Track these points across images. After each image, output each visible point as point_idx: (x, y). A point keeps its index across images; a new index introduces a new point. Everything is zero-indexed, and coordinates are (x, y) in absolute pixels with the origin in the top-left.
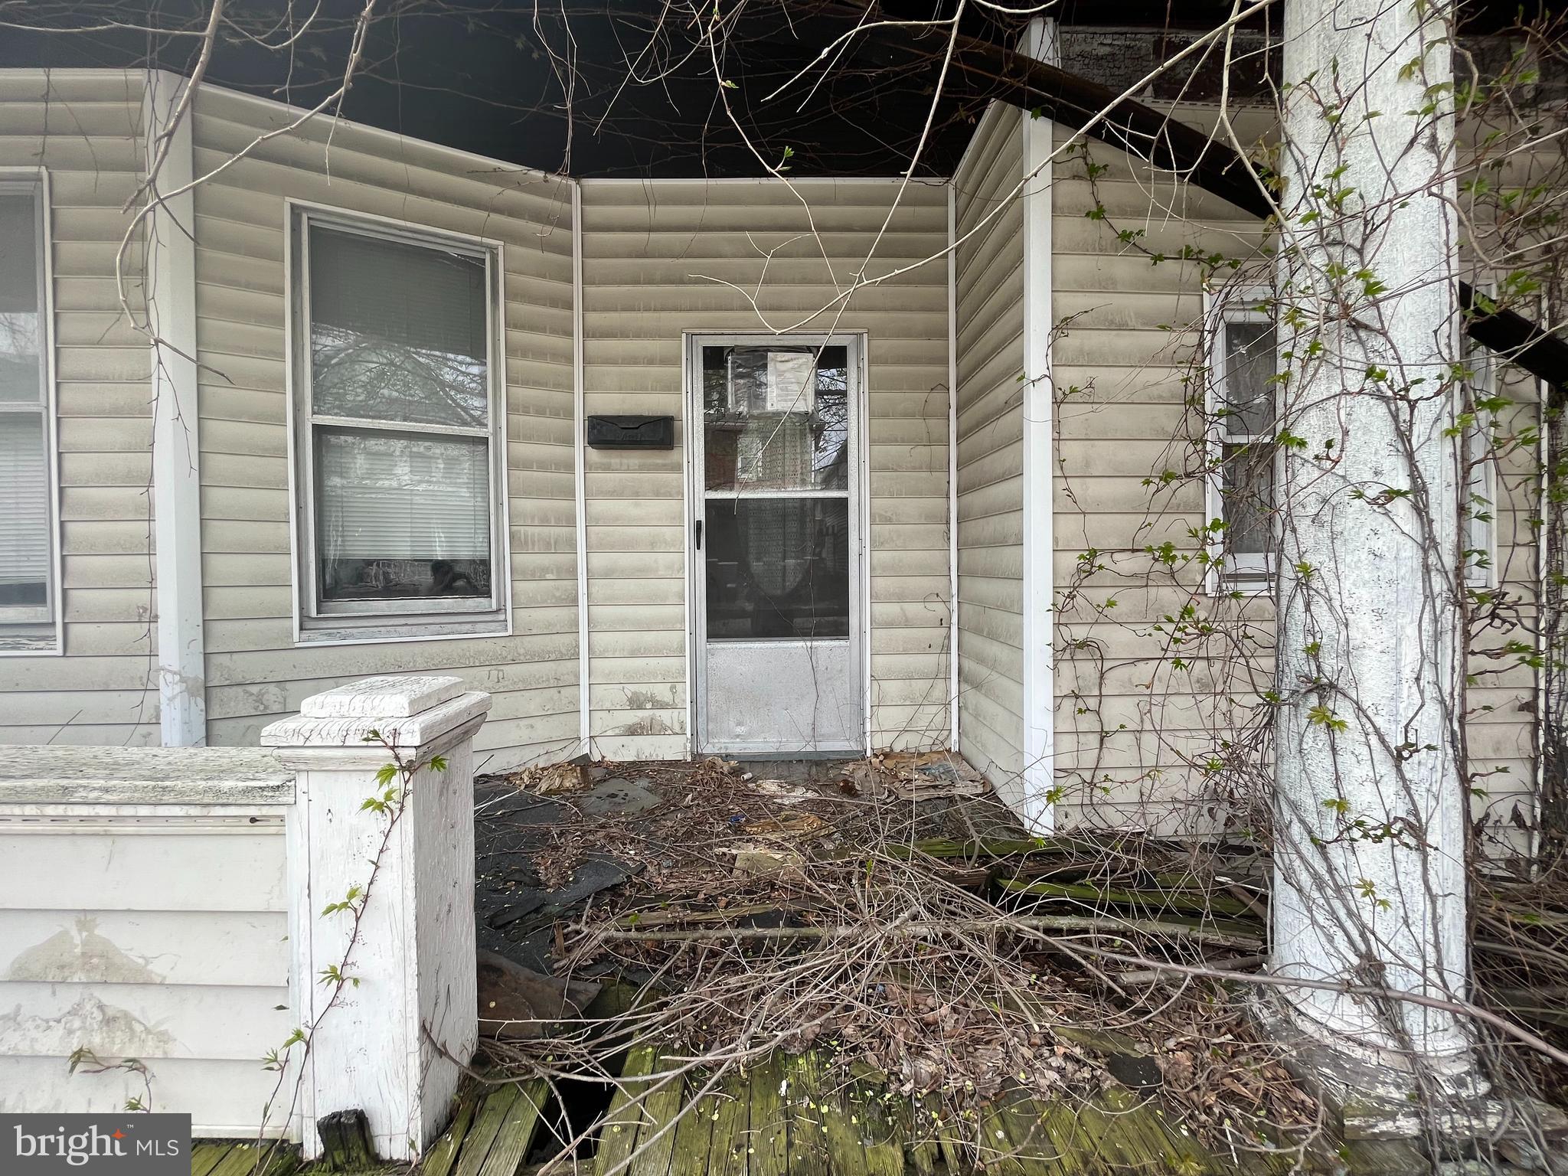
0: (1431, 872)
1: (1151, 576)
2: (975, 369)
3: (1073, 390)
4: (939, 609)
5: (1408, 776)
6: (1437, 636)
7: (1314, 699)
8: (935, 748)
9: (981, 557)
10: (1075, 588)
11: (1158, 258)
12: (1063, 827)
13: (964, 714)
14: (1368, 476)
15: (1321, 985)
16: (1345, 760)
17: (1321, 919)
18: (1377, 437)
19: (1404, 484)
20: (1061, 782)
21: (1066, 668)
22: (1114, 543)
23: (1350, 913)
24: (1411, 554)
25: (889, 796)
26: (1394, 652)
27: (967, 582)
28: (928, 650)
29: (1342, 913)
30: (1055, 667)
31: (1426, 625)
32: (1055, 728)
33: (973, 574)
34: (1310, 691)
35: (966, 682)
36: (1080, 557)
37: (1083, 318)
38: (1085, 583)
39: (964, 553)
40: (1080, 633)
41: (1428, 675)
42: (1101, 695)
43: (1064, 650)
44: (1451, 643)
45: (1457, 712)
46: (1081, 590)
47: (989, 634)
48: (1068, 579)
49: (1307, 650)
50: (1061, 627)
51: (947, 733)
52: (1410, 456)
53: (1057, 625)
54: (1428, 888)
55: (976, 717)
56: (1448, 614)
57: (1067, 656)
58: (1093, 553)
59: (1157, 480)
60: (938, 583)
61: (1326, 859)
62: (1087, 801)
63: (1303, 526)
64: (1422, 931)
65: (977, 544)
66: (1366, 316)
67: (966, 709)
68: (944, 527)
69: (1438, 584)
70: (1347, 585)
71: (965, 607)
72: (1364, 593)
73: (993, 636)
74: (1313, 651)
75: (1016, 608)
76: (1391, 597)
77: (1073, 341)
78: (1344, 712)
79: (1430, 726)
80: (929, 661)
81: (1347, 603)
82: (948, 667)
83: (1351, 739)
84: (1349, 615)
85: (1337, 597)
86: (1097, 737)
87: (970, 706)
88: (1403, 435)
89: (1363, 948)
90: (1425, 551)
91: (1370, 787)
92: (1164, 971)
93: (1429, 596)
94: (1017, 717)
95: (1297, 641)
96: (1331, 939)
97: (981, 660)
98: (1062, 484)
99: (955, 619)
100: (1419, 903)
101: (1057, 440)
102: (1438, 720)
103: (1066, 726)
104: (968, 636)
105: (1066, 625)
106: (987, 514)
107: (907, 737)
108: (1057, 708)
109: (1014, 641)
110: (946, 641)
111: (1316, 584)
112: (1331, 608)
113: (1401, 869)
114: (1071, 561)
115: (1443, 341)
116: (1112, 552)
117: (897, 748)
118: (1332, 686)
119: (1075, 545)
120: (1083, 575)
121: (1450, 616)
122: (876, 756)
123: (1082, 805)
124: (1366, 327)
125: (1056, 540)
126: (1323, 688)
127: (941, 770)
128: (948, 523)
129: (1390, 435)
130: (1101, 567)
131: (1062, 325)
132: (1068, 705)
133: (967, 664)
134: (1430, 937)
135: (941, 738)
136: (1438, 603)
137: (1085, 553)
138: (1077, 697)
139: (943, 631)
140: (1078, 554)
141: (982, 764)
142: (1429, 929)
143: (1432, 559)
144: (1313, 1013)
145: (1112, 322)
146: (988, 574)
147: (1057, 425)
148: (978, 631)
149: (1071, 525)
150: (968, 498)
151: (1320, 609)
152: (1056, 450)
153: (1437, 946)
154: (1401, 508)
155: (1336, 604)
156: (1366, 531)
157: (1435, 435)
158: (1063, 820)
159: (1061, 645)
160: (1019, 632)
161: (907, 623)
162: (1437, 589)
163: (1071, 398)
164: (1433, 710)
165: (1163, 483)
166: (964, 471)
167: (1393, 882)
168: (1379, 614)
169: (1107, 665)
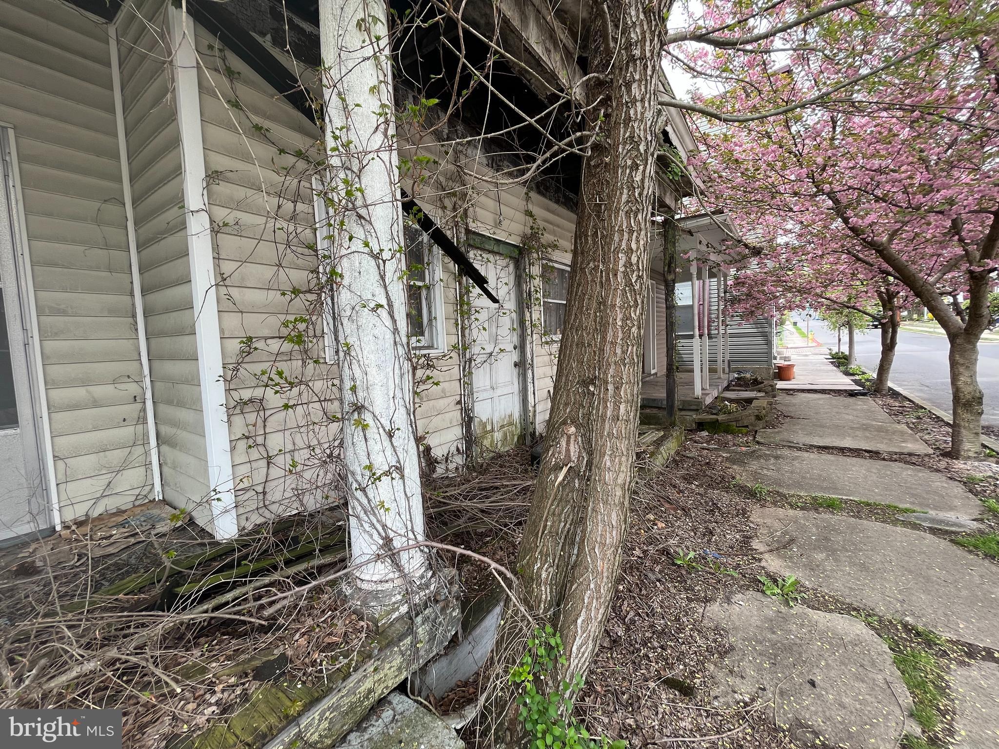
0: (407, 487)
1: (294, 353)
2: (147, 193)
3: (226, 225)
4: (132, 388)
5: (395, 444)
6: (402, 376)
7: (356, 414)
8: (137, 503)
9: (166, 344)
10: (239, 364)
11: (282, 151)
12: (244, 528)
13: (165, 469)
14: (370, 297)
15: (368, 562)
16: (371, 442)
17: (368, 529)
18: (372, 278)
19: (384, 302)
20: (240, 498)
21: (238, 420)
22: (266, 333)
23: (378, 521)
24: (389, 336)
25: (78, 560)
26: (385, 385)
27: (156, 364)
28: (122, 424)
29: (375, 521)
30: (229, 419)
31: (397, 371)
32: (232, 461)
33: (161, 358)
34: (354, 411)
35: (164, 443)
36: (240, 343)
37: (229, 174)
38: (247, 359)
39: (153, 342)
40: (246, 394)
41: (399, 394)
42: (265, 434)
43: (235, 407)
44: (408, 377)
45: (412, 410)
46: (243, 365)
47: (178, 403)
48: (234, 357)
49: (351, 389)
50: (231, 392)
51: (149, 487)
52: (385, 287)
53: (228, 391)
54: (406, 494)
55: (174, 468)
56: (406, 365)
57: (238, 411)
58: (250, 339)
59: (289, 293)
60: (130, 367)
61: (367, 497)
62: (261, 504)
63: (345, 321)
64: (405, 516)
65: (162, 334)
66: (363, 212)
67: (166, 464)
68: (131, 320)
69: (401, 351)
70: (365, 353)
71: (158, 385)
72: (371, 356)
73: (181, 404)
74: (354, 389)
75: (194, 381)
76: (383, 358)
77: (223, 189)
78: (368, 418)
79: (401, 419)
80: (126, 432)
81: (366, 363)
82: (146, 435)
83: (372, 432)
84: (368, 369)
85: (361, 359)
86: (265, 461)
87: (169, 461)
88: (383, 278)
89: (384, 535)
90: (394, 334)
91: (381, 453)
92: (292, 595)
93: (397, 357)
94: (203, 460)
95: (348, 384)
96: (371, 536)
97: (175, 424)
98: (223, 290)
99: (149, 395)
100: (403, 502)
101: (217, 259)
102: (405, 416)
103: (241, 458)
104: (162, 407)
105: (235, 390)
106: (168, 310)
107: (105, 501)
108: (233, 449)
109: (196, 405)
110: (142, 414)
111: (353, 353)
112: (359, 365)
113: (396, 490)
114: (234, 346)
115: (395, 234)
116: (266, 338)
117: (96, 514)
118: (363, 406)
119: (237, 334)
120: (245, 354)
121: (407, 366)
122: (68, 527)
123: (257, 509)
124: (364, 218)
125: (222, 331)
126: (359, 408)
127: (142, 519)
128: (134, 316)
129: (378, 277)
130: (256, 349)
131: (213, 176)
132: (242, 445)
133: (164, 429)
134: (408, 517)
135: (144, 493)
136: (401, 359)
137: (244, 340)
138: (247, 438)
139: (139, 406)
140: (239, 340)
141: (181, 504)
142: (408, 513)
143: (398, 339)
144: (367, 577)
145: (253, 184)
146: (173, 357)
147: (216, 248)
148: (169, 402)
149: (233, 321)
150: (151, 297)
151: (355, 366)
152: (217, 266)
153: (411, 521)
154: (384, 313)
155: (362, 363)
156: (371, 325)
157: (395, 279)
158: (243, 523)
159: (233, 404)
160: (199, 399)
161: (96, 404)
162: (400, 354)
163: (224, 229)
164: (403, 411)
165: (293, 296)
166: (146, 274)
167: (393, 498)
168: (378, 366)
169: (268, 413)
